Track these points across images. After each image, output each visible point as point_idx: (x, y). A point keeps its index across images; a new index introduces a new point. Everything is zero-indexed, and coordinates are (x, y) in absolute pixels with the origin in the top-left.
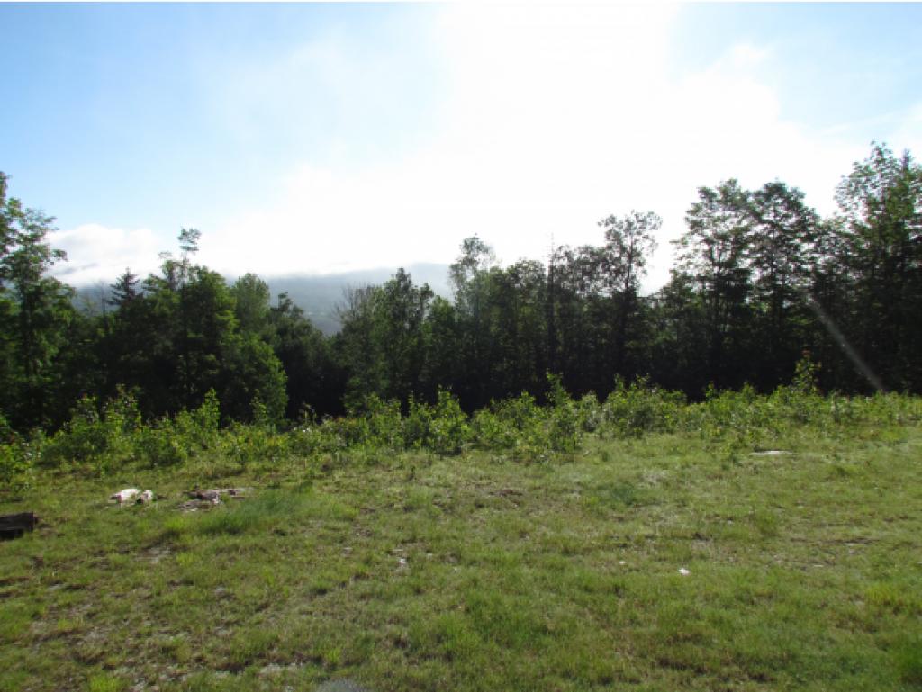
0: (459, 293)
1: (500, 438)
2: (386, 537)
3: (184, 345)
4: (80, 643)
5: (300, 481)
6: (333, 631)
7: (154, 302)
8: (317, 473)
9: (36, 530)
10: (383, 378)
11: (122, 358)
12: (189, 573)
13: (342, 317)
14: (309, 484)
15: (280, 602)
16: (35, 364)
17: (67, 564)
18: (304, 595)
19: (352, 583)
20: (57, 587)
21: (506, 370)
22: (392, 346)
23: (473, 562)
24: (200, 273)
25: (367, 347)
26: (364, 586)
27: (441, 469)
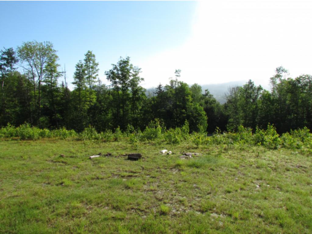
0: (273, 88)
1: (295, 145)
2: (250, 177)
3: (176, 106)
4: (156, 194)
5: (217, 153)
6: (234, 206)
7: (167, 93)
8: (223, 151)
9: (141, 159)
10: (242, 120)
11: (158, 110)
12: (185, 178)
13: (227, 97)
14: (220, 154)
15: (215, 193)
16: (136, 111)
17: (151, 170)
18: (222, 192)
19: (239, 191)
20: (148, 176)
21: (293, 118)
22: (245, 108)
23: (287, 191)
24: (181, 83)
25: (236, 108)
26: (244, 193)
27: (269, 154)
